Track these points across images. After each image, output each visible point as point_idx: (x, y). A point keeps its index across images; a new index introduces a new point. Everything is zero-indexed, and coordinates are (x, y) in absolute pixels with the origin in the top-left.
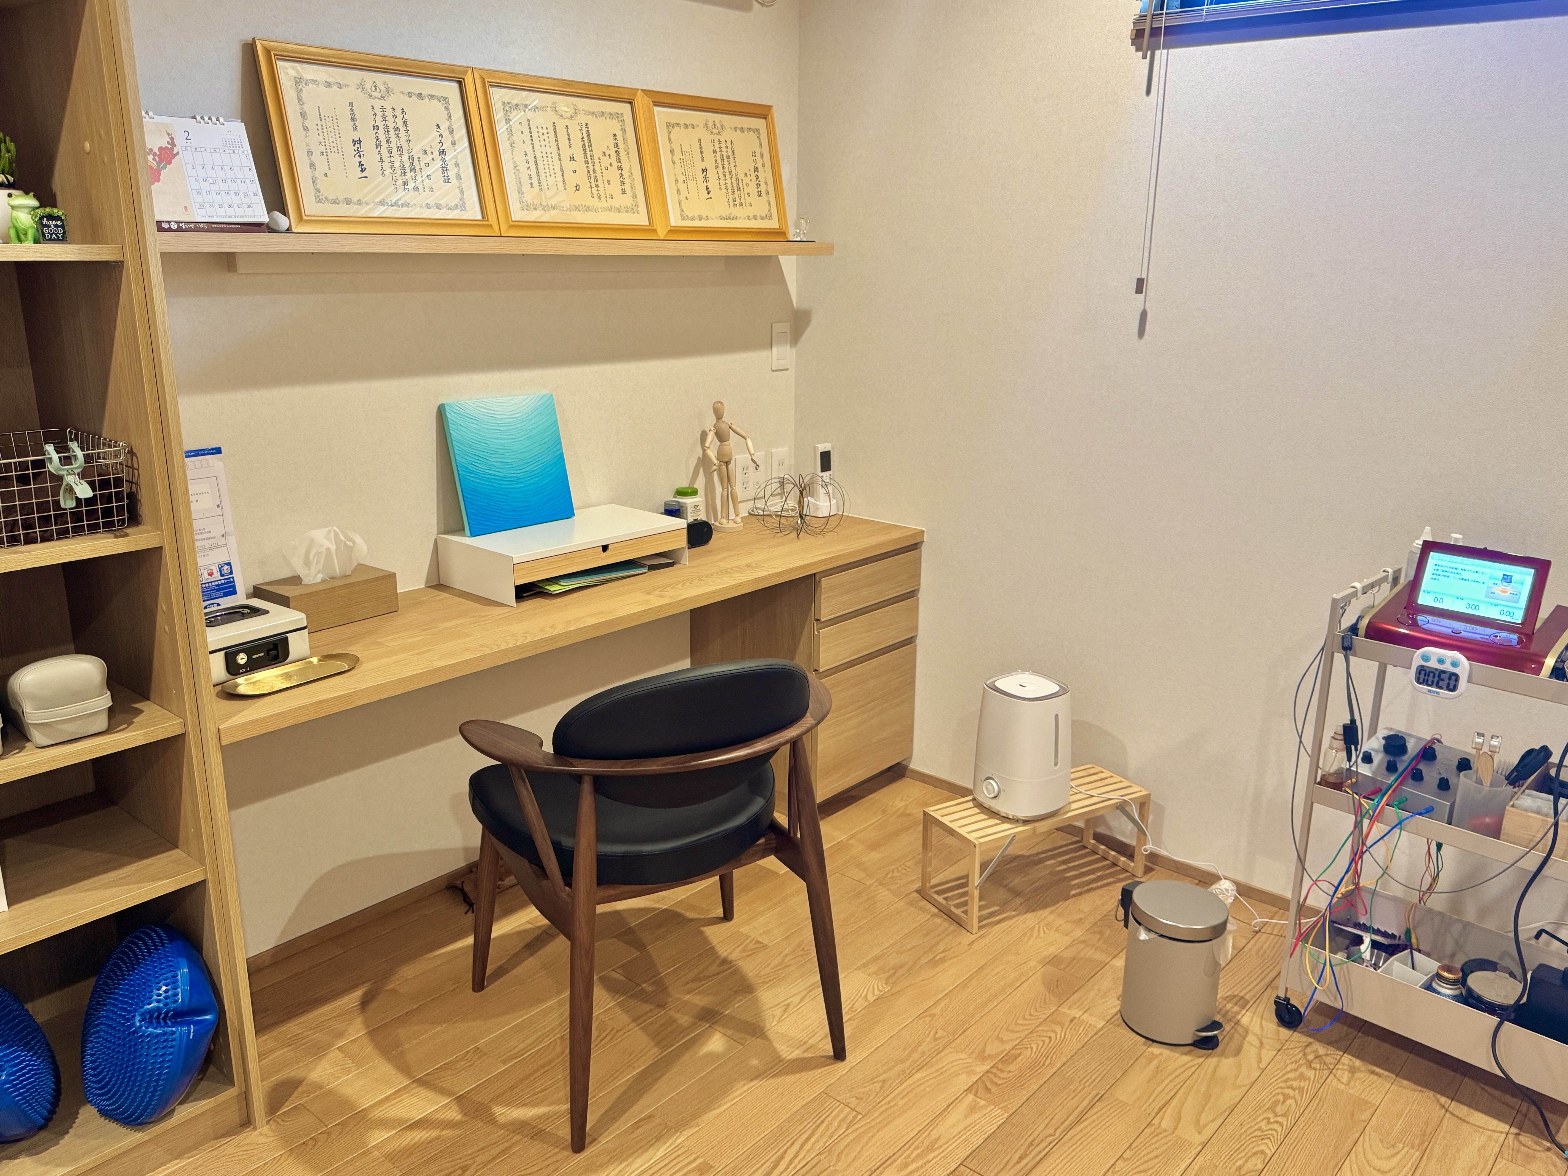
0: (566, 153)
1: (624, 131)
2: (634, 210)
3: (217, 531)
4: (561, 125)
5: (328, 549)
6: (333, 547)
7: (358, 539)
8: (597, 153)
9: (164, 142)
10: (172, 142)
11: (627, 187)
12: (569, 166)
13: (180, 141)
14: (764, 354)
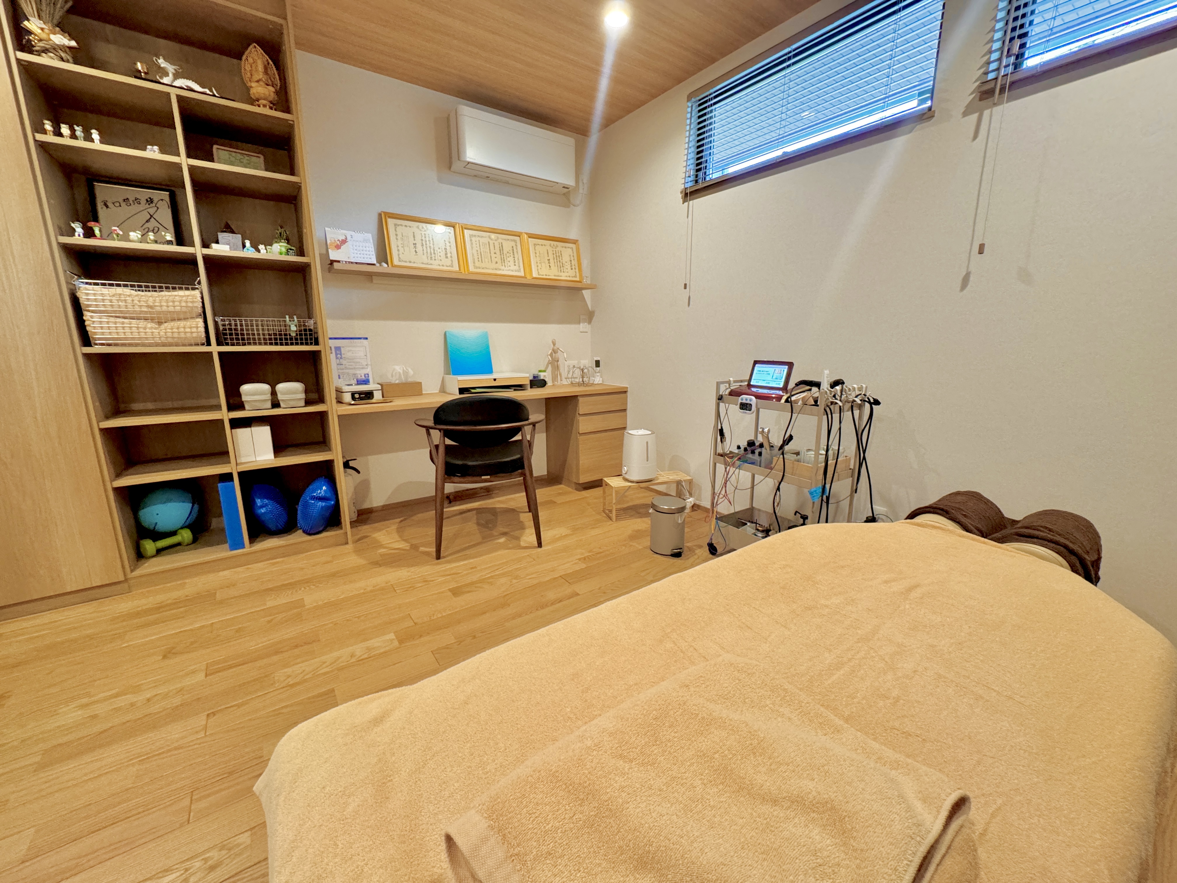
0: (493, 251)
1: (516, 245)
2: (519, 271)
3: (365, 363)
4: (491, 242)
5: (399, 373)
6: (401, 372)
7: (410, 370)
8: (505, 252)
9: (344, 238)
10: (346, 239)
11: (516, 263)
12: (493, 256)
13: (349, 238)
14: (577, 326)
